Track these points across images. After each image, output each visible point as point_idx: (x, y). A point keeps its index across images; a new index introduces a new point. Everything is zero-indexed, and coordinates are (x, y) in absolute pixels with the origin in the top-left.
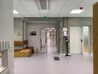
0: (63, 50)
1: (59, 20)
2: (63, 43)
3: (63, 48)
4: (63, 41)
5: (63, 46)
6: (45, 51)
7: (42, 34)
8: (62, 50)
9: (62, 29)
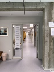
0: (49, 62)
1: (43, 7)
2: (50, 50)
3: (49, 58)
4: (50, 45)
5: (49, 55)
6: (20, 58)
7: (15, 32)
8: (47, 62)
9: (48, 24)
